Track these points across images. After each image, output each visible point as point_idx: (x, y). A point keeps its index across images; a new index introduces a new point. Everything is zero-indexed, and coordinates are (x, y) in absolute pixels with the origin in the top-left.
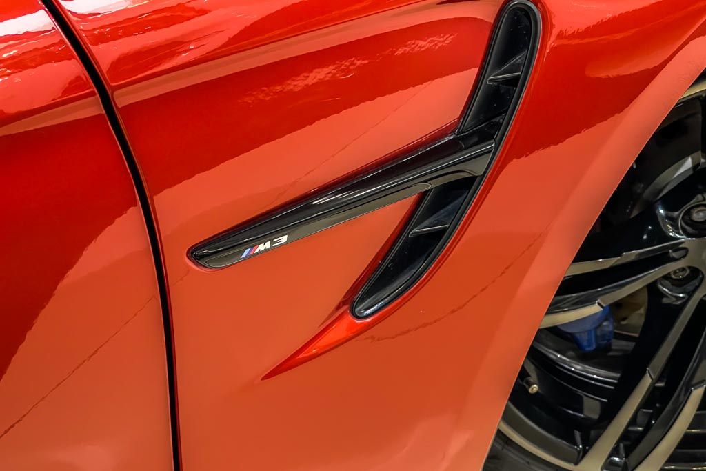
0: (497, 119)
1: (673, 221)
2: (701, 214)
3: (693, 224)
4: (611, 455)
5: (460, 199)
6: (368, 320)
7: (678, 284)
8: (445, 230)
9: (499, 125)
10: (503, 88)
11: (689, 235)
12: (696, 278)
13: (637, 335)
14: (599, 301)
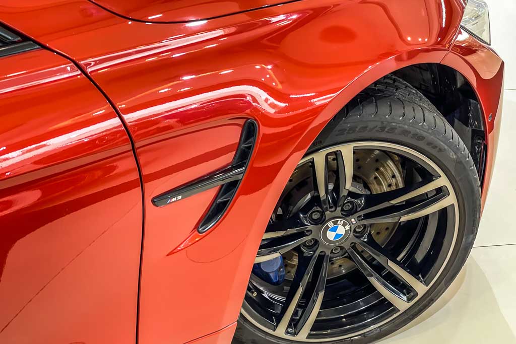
0: (244, 161)
1: (306, 218)
2: (316, 216)
3: (313, 220)
4: (288, 328)
5: (233, 191)
6: (204, 234)
7: (309, 247)
8: (228, 200)
9: (245, 163)
10: (246, 150)
11: (312, 224)
12: (316, 244)
13: (292, 280)
14: (279, 251)
